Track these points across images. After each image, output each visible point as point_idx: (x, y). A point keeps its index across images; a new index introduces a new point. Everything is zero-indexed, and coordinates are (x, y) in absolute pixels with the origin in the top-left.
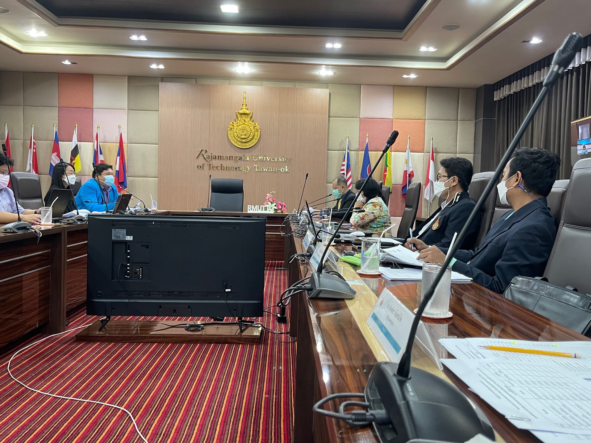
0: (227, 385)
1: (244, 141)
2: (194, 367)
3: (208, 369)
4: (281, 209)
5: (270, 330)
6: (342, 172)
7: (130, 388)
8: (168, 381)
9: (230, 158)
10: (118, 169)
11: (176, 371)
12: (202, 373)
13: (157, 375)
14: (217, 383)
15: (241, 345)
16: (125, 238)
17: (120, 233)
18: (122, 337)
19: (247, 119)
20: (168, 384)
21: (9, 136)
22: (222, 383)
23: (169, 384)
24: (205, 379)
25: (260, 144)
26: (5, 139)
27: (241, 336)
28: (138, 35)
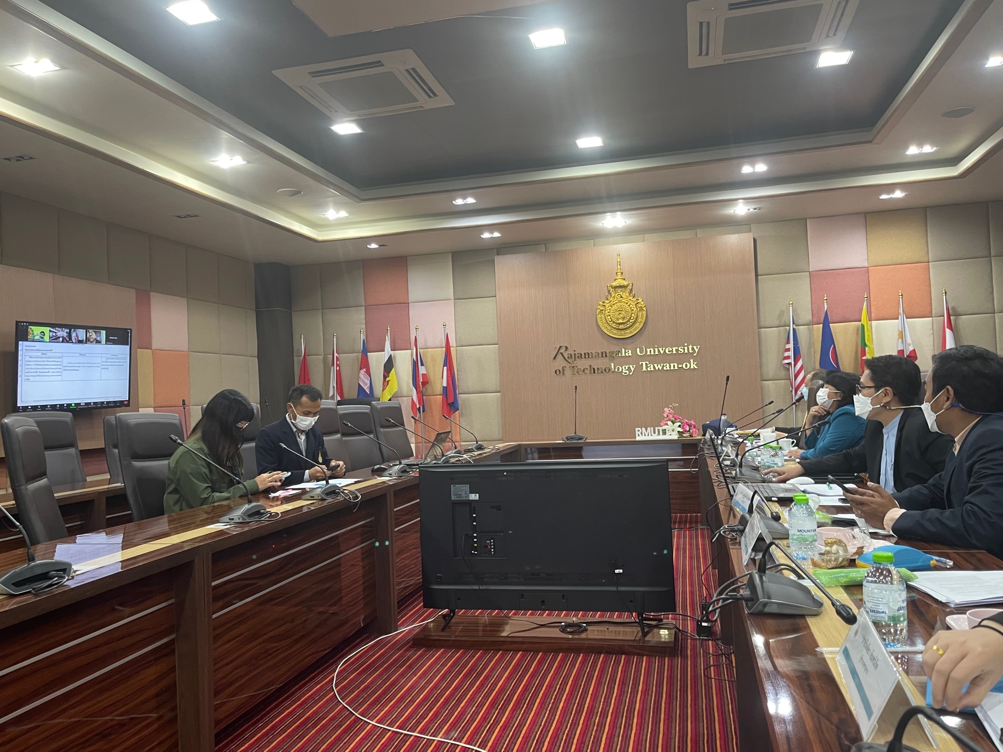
0: (631, 722)
1: (621, 327)
2: (579, 691)
3: (600, 695)
4: (689, 431)
5: (687, 633)
6: (787, 361)
7: (492, 721)
8: (543, 713)
9: (604, 355)
10: (445, 385)
11: (554, 697)
12: (592, 701)
13: (527, 703)
14: (615, 719)
15: (645, 658)
16: (469, 496)
17: (462, 491)
18: (472, 641)
19: (624, 294)
20: (544, 717)
21: (306, 351)
22: (622, 720)
23: (546, 717)
24: (596, 711)
25: (646, 330)
26: (301, 356)
27: (644, 641)
28: (464, 198)
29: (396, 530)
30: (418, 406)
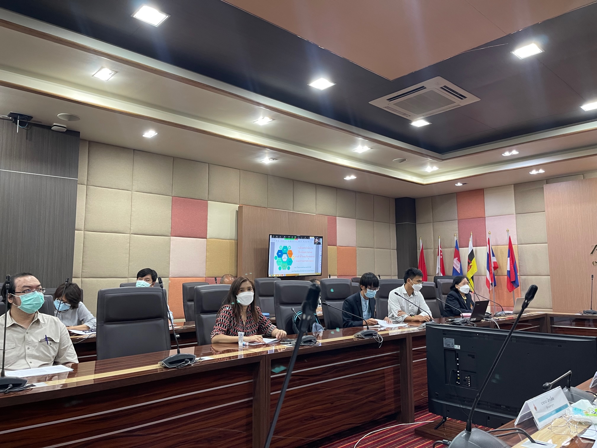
10: (509, 269)
16: (454, 347)
17: (450, 342)
21: (423, 247)
26: (420, 250)
28: (510, 151)
29: (413, 361)
30: (491, 282)
